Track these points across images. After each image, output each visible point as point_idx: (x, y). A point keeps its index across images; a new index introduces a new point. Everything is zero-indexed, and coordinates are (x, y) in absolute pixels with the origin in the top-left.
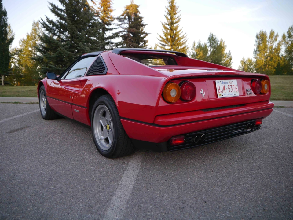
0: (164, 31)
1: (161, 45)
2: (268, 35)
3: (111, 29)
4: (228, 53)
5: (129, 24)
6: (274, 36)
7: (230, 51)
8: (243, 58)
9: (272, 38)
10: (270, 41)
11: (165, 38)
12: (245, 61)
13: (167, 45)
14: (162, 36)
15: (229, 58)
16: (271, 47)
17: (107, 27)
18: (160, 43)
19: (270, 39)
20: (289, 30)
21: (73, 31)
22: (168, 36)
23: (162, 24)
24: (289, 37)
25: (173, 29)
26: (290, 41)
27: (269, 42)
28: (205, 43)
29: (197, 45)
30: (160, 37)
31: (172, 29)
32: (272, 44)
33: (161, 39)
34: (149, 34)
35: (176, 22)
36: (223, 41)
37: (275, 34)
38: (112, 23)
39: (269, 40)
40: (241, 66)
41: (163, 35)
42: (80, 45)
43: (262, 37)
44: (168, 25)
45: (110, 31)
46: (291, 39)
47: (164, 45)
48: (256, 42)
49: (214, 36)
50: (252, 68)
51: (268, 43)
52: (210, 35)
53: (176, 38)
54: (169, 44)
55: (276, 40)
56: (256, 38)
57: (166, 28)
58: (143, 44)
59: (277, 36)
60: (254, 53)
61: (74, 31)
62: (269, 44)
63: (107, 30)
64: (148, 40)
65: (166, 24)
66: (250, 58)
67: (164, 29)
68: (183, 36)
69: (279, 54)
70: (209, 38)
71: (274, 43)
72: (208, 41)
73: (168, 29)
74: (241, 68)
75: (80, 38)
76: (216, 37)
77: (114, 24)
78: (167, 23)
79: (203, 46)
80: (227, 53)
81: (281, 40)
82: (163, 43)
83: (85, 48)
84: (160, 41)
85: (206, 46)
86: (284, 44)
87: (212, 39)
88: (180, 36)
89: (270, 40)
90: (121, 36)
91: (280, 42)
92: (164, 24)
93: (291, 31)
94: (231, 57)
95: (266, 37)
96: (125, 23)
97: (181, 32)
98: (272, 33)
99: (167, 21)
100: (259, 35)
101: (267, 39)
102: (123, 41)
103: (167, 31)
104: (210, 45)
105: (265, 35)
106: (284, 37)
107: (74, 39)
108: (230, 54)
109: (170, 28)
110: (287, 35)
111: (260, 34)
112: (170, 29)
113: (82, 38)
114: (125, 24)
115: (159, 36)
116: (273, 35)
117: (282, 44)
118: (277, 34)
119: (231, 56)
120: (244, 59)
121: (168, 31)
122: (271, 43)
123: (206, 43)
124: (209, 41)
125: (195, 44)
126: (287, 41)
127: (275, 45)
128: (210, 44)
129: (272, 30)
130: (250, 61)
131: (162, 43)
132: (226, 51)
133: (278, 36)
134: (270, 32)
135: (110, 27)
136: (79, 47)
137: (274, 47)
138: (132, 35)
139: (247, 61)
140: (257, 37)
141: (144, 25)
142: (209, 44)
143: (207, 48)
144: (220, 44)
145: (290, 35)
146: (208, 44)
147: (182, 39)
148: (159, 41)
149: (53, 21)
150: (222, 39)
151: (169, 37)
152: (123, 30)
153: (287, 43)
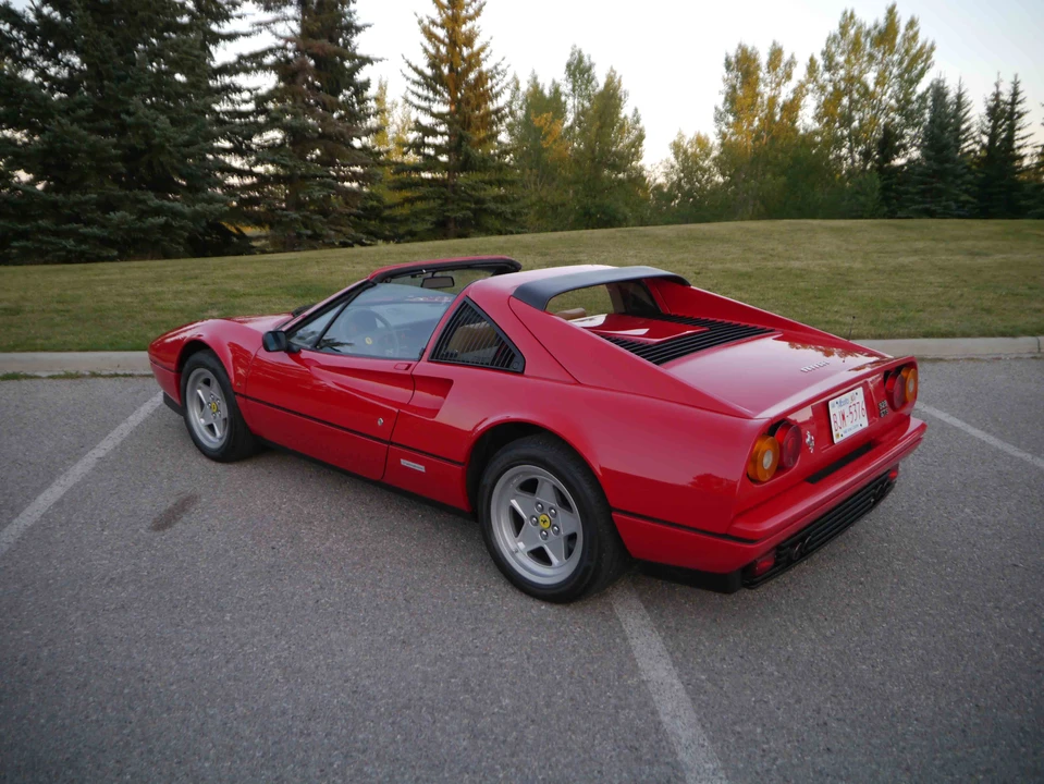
0: (426, 50)
1: (416, 100)
2: (763, 59)
3: (231, 37)
4: (630, 116)
5: (303, 25)
6: (782, 65)
7: (636, 110)
8: (679, 134)
9: (774, 69)
10: (768, 80)
11: (429, 72)
12: (685, 143)
13: (438, 97)
14: (420, 67)
15: (635, 132)
16: (773, 101)
17: (214, 27)
18: (413, 93)
19: (769, 72)
20: (828, 47)
21: (102, 52)
22: (443, 68)
23: (420, 22)
24: (828, 68)
25: (459, 42)
26: (830, 81)
27: (766, 85)
28: (554, 82)
29: (524, 87)
30: (416, 69)
31: (453, 43)
32: (775, 89)
33: (416, 77)
34: (377, 60)
35: (471, 18)
36: (618, 76)
37: (786, 57)
38: (234, 13)
39: (767, 75)
40: (673, 160)
41: (423, 63)
42: (132, 108)
43: (743, 66)
44: (442, 26)
45: (228, 43)
46: (833, 74)
47: (426, 99)
48: (725, 80)
49: (586, 59)
50: (710, 167)
51: (761, 88)
52: (572, 54)
53: (472, 76)
54: (446, 95)
55: (789, 76)
56: (724, 70)
57: (430, 36)
58: (353, 94)
59: (791, 64)
60: (716, 120)
61: (106, 54)
62: (766, 91)
63: (216, 38)
64: (369, 80)
65: (433, 23)
66: (702, 134)
67: (426, 42)
68: (496, 67)
69: (794, 122)
70: (569, 66)
71: (782, 87)
72: (565, 76)
73: (442, 42)
74: (672, 167)
75: (129, 80)
76: (593, 60)
77: (240, 17)
78: (439, 21)
79: (547, 93)
80: (625, 117)
81: (803, 79)
82: (425, 93)
83: (154, 121)
84: (414, 82)
85: (556, 92)
86: (812, 91)
87: (579, 70)
88: (485, 67)
89: (768, 77)
90: (274, 67)
91: (802, 86)
92: (426, 22)
93: (833, 50)
94: (641, 130)
95: (758, 67)
96: (285, 19)
97: (487, 51)
98: (776, 54)
99: (437, 11)
100: (733, 60)
101: (761, 75)
102: (282, 84)
103: (438, 49)
104: (574, 90)
105: (755, 60)
106: (812, 67)
107: (106, 82)
108: (638, 121)
109: (450, 36)
110: (821, 62)
111: (736, 56)
112: (447, 40)
113: (139, 80)
114: (289, 19)
115: (410, 65)
116: (780, 61)
117: (807, 90)
118: (792, 57)
119: (640, 126)
120: (682, 137)
121: (443, 50)
122: (774, 85)
123: (558, 81)
124: (569, 75)
125: (520, 85)
126: (821, 82)
127: (786, 93)
128: (574, 86)
129: (774, 44)
130: (701, 142)
131: (420, 90)
132: (626, 111)
133: (795, 63)
134: (769, 51)
135: (227, 27)
136: (129, 113)
137: (781, 101)
138: (312, 62)
139: (690, 142)
140: (728, 65)
141: (359, 29)
142: (570, 86)
143: (563, 98)
144: (607, 85)
145: (830, 63)
146: (566, 87)
147: (492, 77)
148: (409, 83)
149: (12, 7)
150: (615, 69)
151: (446, 70)
152: (281, 43)
153: (822, 88)
